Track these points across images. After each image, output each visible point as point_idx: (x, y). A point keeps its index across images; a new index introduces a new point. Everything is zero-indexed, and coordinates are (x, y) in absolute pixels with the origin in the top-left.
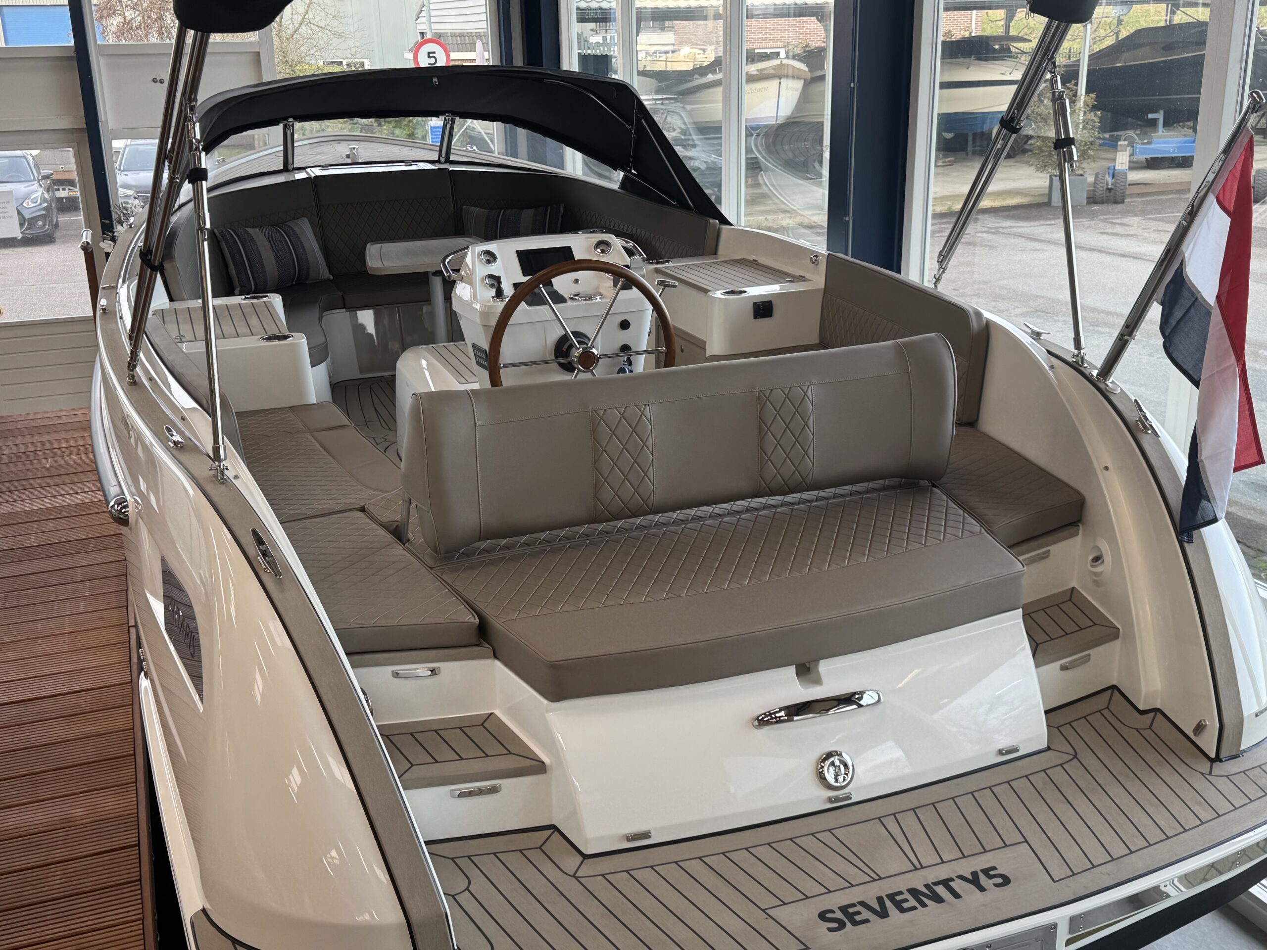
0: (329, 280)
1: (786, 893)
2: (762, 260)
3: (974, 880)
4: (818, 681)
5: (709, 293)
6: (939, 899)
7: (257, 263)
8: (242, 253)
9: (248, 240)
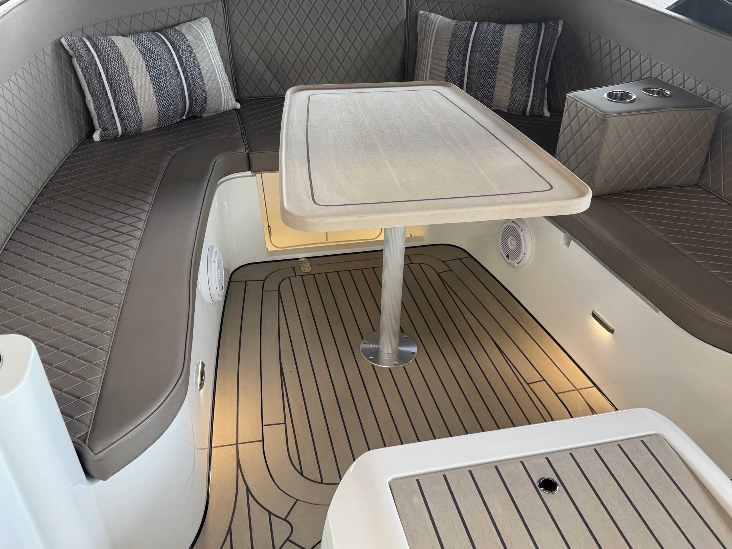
7: (126, 94)
8: (102, 79)
9: (112, 57)
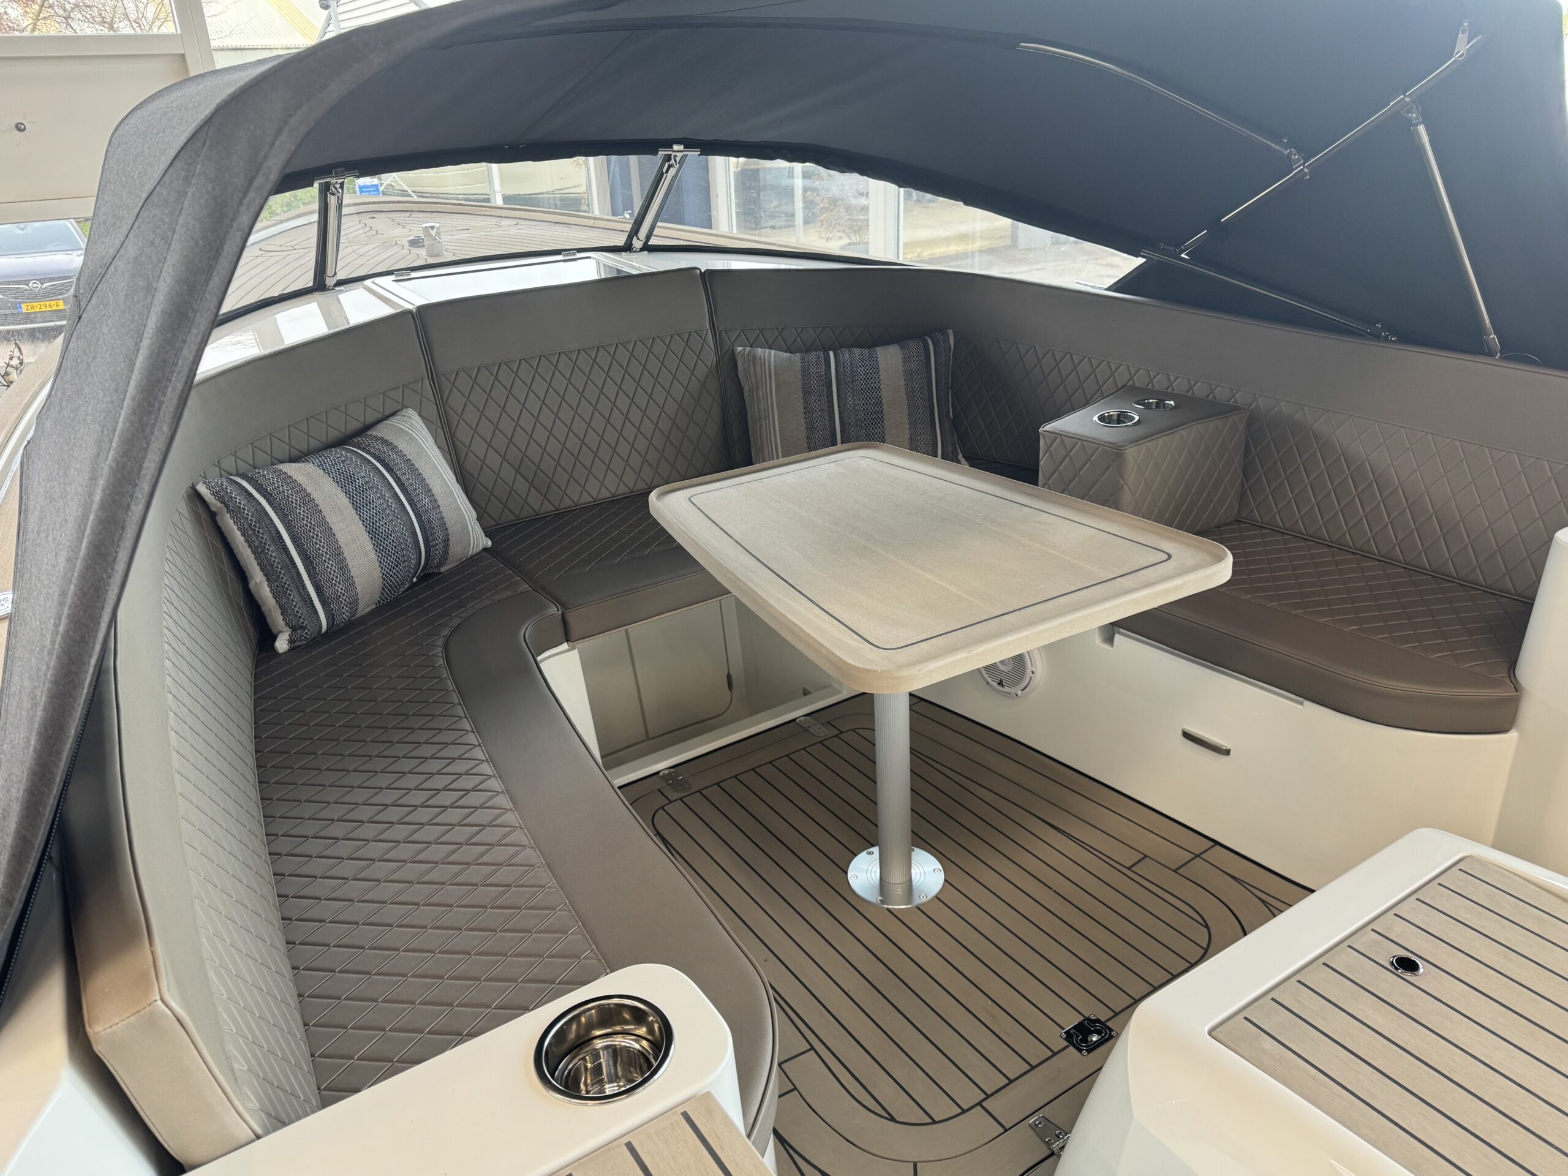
0: (486, 551)
7: (329, 559)
8: (283, 541)
9: (294, 501)
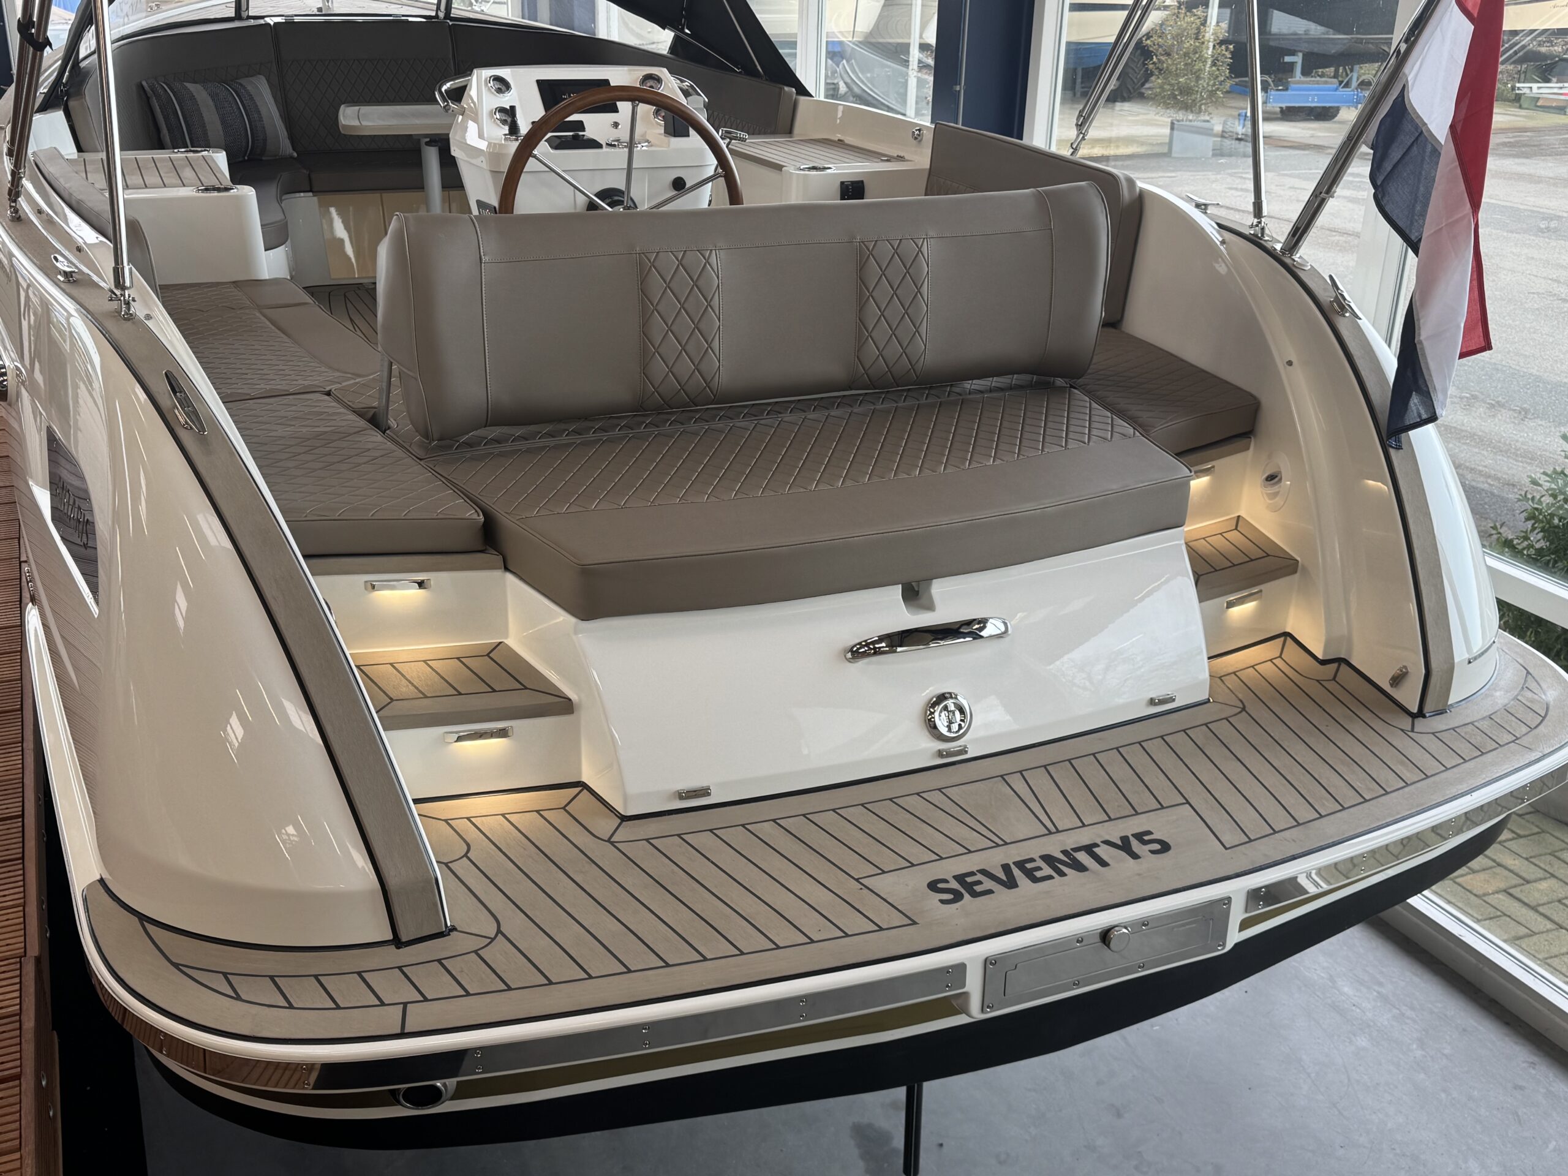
0: (292, 157)
1: (887, 860)
2: (849, 140)
3: (1125, 846)
4: (930, 607)
5: (784, 169)
6: (1080, 868)
7: (199, 128)
8: (178, 115)
9: (187, 98)
